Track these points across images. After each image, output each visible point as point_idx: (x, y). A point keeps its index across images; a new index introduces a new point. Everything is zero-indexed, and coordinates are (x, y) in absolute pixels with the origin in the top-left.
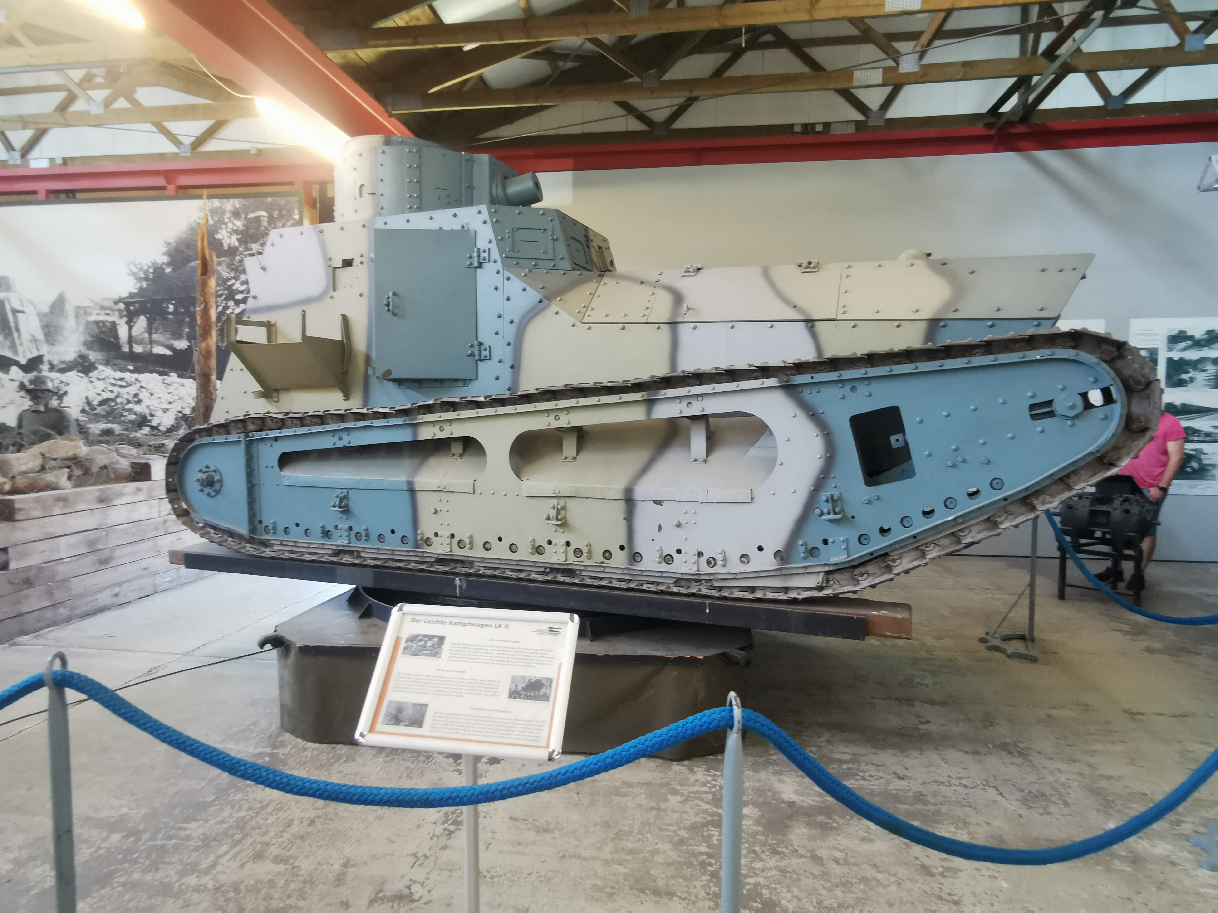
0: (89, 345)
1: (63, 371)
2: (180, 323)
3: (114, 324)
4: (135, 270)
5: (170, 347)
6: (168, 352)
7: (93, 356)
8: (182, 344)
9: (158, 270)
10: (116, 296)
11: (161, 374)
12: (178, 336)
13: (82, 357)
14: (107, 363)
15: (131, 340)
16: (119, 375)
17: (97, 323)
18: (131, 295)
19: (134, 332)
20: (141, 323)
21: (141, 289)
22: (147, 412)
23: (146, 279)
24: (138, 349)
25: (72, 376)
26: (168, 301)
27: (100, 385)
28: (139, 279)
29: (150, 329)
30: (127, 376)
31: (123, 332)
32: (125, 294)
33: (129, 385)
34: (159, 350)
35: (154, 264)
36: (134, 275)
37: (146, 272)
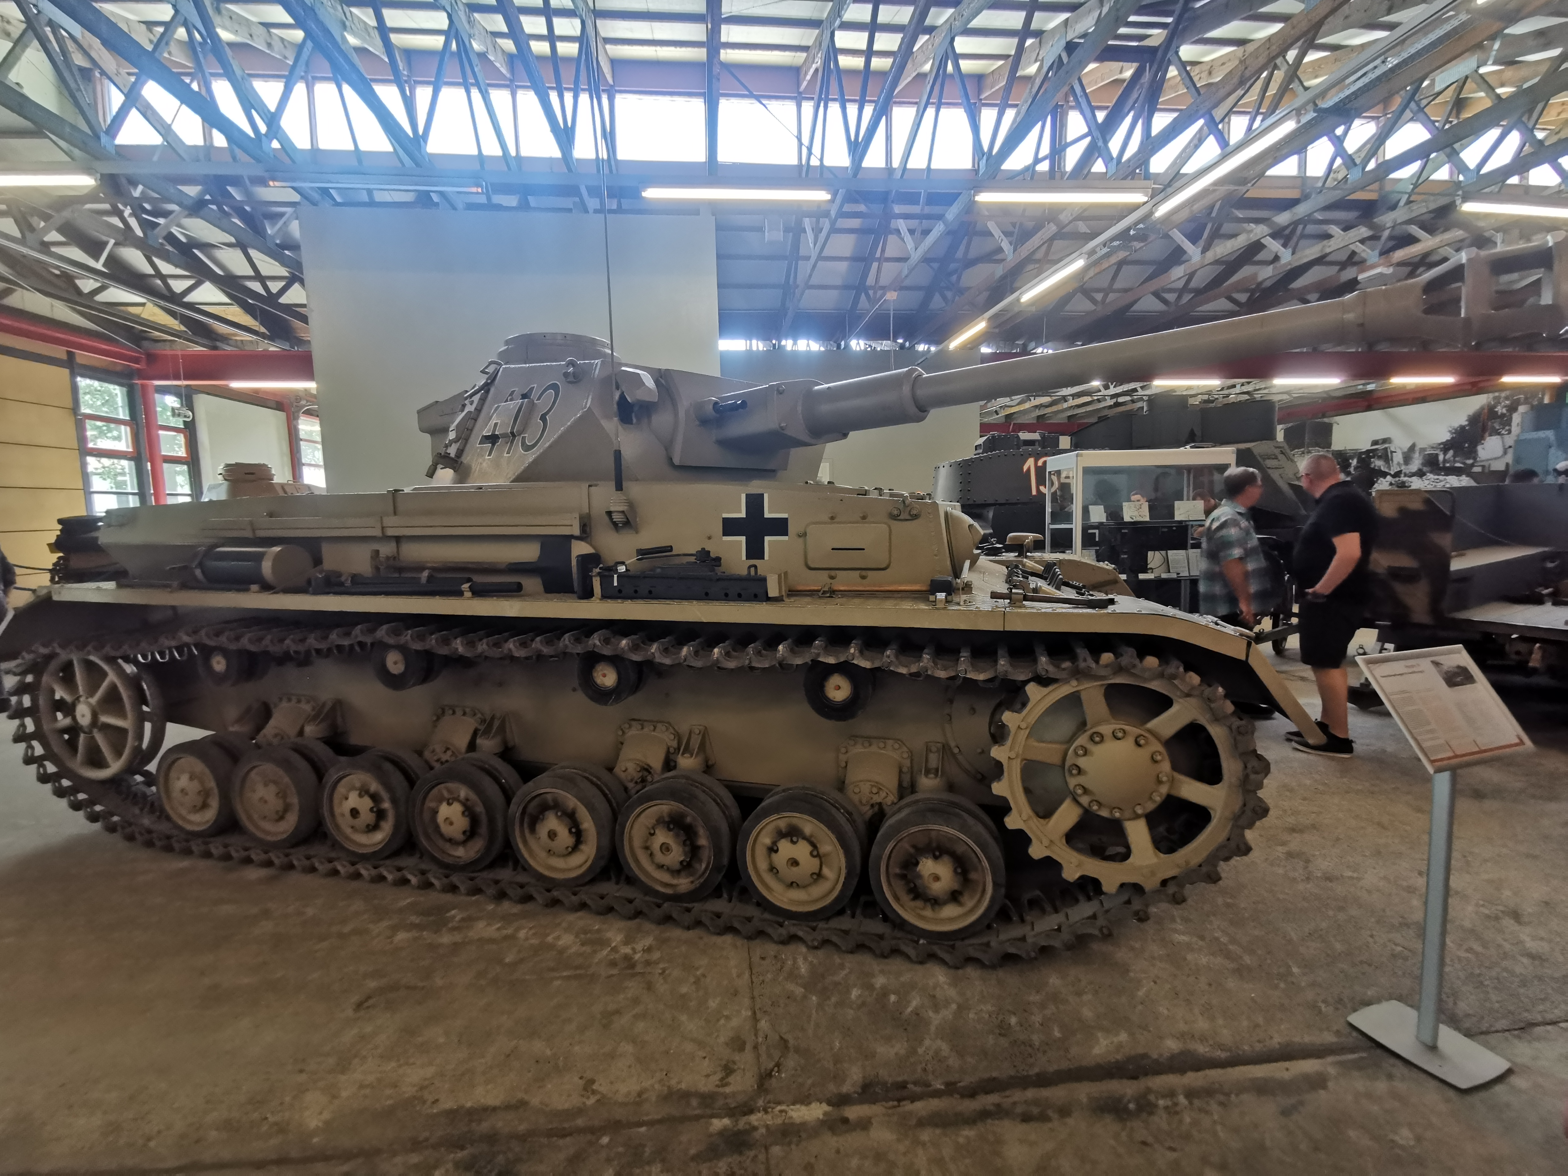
0: (1424, 464)
1: (1410, 477)
3: (1437, 455)
5: (1464, 463)
7: (1425, 469)
9: (1462, 428)
10: (1440, 442)
13: (1420, 470)
14: (1431, 472)
15: (1445, 461)
16: (1436, 477)
17: (1429, 454)
18: (1448, 441)
20: (1451, 453)
21: (1453, 438)
24: (1448, 465)
25: (1414, 479)
26: (1466, 442)
27: (1427, 482)
29: (1454, 456)
30: (1441, 478)
31: (1441, 458)
32: (1444, 440)
33: (1441, 481)
34: (1458, 465)
36: (1450, 431)
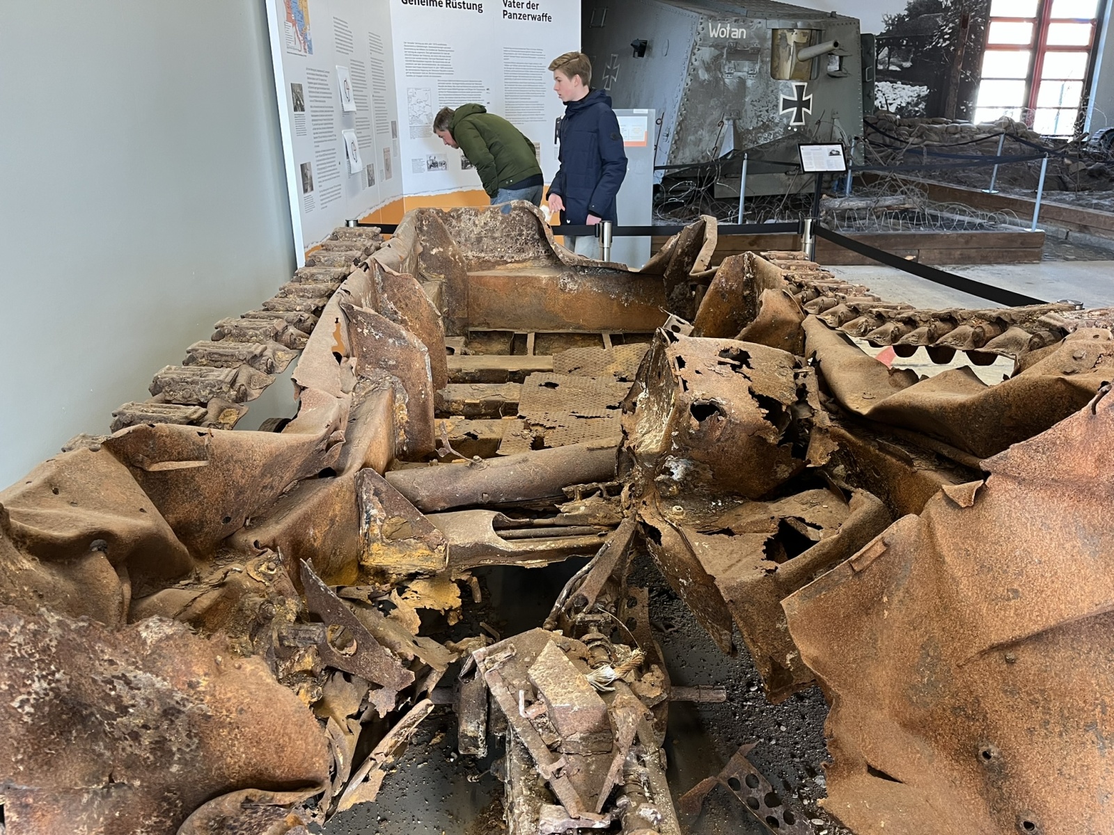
2: (909, 51)
4: (887, 19)
6: (898, 69)
8: (907, 64)
11: (891, 82)
12: (906, 60)
19: (880, 57)
22: (880, 105)
23: (892, 25)
28: (888, 25)
35: (899, 15)
37: (893, 20)
